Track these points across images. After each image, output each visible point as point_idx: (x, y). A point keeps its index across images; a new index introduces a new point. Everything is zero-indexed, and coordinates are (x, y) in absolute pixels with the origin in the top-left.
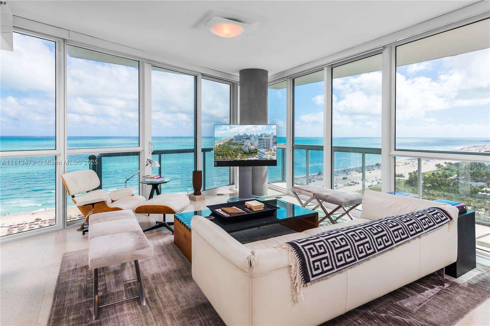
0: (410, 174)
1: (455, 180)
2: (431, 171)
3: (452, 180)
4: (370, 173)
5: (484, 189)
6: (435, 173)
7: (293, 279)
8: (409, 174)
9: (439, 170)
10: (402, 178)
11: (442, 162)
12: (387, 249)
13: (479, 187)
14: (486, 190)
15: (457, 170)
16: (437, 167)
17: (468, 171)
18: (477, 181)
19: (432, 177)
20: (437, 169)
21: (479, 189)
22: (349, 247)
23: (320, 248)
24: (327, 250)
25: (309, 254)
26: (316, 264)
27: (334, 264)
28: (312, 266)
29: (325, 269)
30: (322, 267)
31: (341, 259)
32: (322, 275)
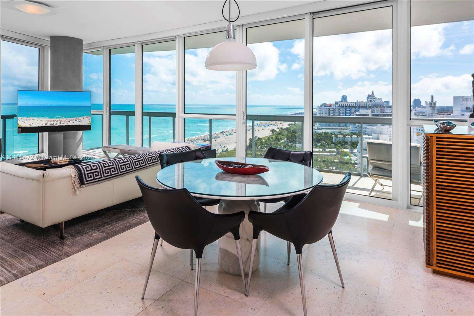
1: (285, 143)
2: (267, 136)
3: (283, 143)
4: (216, 141)
6: (270, 137)
7: (73, 183)
9: (274, 135)
11: (275, 128)
12: (141, 167)
15: (286, 134)
16: (272, 132)
19: (268, 141)
20: (272, 134)
22: (115, 166)
23: (94, 166)
24: (98, 168)
25: (85, 170)
26: (89, 175)
27: (102, 175)
28: (87, 176)
29: (95, 178)
30: (94, 177)
31: (108, 173)
32: (94, 181)
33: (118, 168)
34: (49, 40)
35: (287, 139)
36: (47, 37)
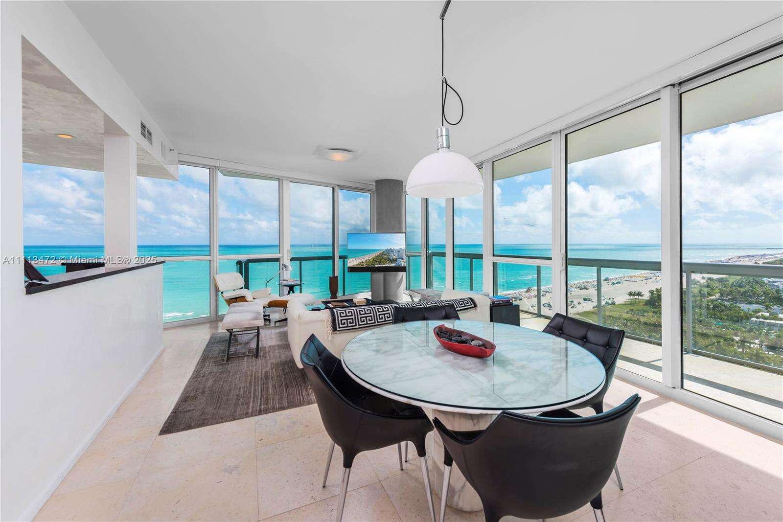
0: (651, 292)
1: (716, 300)
5: (760, 314)
7: (326, 328)
8: (649, 292)
9: (694, 288)
10: (640, 298)
13: (753, 311)
14: (762, 315)
15: (720, 287)
17: (736, 289)
18: (750, 303)
21: (752, 313)
22: (372, 314)
23: (349, 312)
24: (353, 315)
25: (339, 315)
26: (343, 321)
27: (357, 323)
28: (340, 322)
29: (349, 325)
30: (347, 324)
31: (364, 321)
32: (347, 328)
33: (375, 317)
34: (375, 184)
35: (722, 295)
36: (372, 182)
